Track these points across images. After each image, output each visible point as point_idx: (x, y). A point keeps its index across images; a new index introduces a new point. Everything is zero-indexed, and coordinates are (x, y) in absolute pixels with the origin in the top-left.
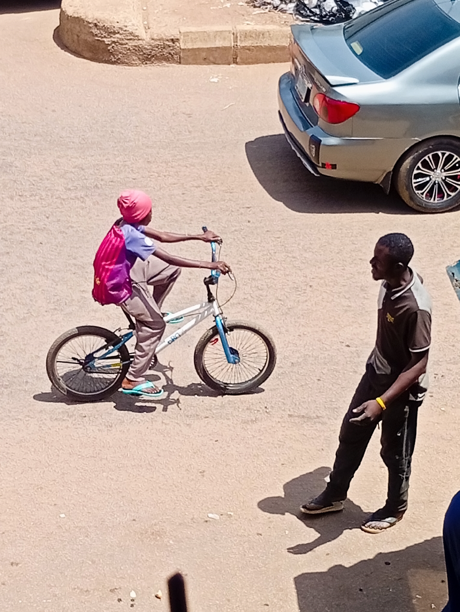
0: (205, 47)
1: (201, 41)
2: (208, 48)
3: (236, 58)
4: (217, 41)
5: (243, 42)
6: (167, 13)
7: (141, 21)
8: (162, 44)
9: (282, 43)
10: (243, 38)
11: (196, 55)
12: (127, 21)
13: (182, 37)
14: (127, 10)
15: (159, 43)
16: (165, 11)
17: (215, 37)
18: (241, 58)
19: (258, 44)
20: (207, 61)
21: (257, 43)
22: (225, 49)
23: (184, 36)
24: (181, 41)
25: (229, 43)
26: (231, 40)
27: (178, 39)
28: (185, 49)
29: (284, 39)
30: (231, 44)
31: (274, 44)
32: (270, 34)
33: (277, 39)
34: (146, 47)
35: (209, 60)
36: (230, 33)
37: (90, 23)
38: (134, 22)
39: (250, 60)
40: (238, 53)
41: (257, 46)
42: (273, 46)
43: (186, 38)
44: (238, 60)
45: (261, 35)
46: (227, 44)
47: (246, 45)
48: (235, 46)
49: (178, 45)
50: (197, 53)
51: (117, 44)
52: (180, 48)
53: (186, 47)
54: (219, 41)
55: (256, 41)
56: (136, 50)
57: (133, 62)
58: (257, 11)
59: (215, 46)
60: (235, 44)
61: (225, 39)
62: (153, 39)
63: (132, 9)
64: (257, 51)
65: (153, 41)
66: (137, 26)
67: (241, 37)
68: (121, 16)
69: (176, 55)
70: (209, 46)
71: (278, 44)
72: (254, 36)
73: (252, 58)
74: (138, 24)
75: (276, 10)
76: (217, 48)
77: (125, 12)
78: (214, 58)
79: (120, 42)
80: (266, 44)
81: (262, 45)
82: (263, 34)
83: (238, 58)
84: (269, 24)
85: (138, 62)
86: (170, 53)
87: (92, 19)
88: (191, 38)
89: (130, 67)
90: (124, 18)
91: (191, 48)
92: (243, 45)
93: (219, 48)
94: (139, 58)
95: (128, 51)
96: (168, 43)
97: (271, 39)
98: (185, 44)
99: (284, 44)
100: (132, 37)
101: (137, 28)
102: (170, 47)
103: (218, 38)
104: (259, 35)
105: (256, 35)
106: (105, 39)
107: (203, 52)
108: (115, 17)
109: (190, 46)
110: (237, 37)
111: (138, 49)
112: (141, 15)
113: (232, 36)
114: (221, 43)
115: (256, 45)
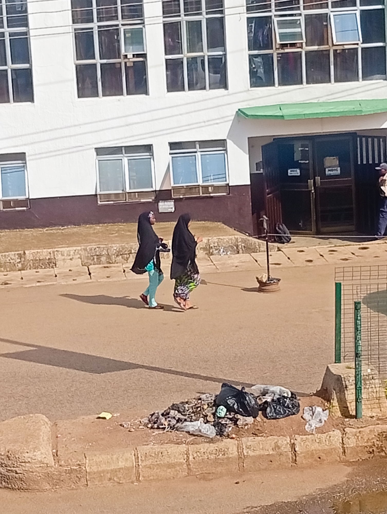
0: (108, 469)
1: (105, 464)
2: (112, 470)
3: (139, 477)
4: (120, 462)
5: (144, 462)
6: (74, 440)
7: (50, 449)
8: (69, 469)
9: (180, 459)
10: (143, 459)
11: (101, 476)
12: (36, 451)
13: (87, 461)
14: (37, 442)
15: (67, 469)
16: (73, 439)
17: (117, 459)
18: (143, 477)
19: (158, 463)
20: (112, 481)
21: (156, 461)
22: (127, 469)
23: (89, 460)
24: (87, 465)
25: (131, 463)
26: (133, 461)
27: (84, 463)
28: (91, 472)
29: (181, 456)
30: (133, 464)
31: (173, 460)
32: (168, 452)
33: (175, 456)
34: (55, 473)
35: (114, 480)
36: (131, 454)
37: (2, 455)
38: (43, 451)
39: (152, 478)
40: (140, 471)
41: (158, 464)
42: (171, 463)
43: (92, 461)
44: (140, 478)
45: (160, 453)
46: (129, 464)
47: (147, 463)
48: (137, 466)
49: (84, 469)
50: (102, 475)
51: (28, 472)
52: (87, 472)
53: (91, 470)
54: (122, 462)
55: (156, 460)
56: (46, 476)
57: (45, 488)
58: (157, 432)
59: (119, 467)
60: (137, 464)
61: (127, 460)
62: (60, 466)
63: (41, 440)
64: (157, 469)
65: (61, 467)
66: (46, 454)
67: (141, 457)
68: (31, 447)
69: (83, 477)
70: (113, 468)
71: (176, 461)
72: (153, 455)
73: (153, 476)
74: (47, 453)
75: (173, 429)
76: (120, 469)
77: (35, 443)
78: (118, 478)
79: (31, 470)
80: (166, 462)
81: (162, 462)
82: (162, 453)
83: (141, 476)
84: (167, 443)
85: (48, 487)
86: (77, 477)
87: (4, 452)
88: (96, 461)
89: (42, 493)
90: (33, 448)
91: (96, 471)
92: (145, 464)
93: (122, 468)
94: (49, 484)
95: (39, 478)
96: (75, 468)
97: (169, 457)
98: (90, 468)
99: (181, 461)
100: (42, 465)
101: (45, 456)
102: (77, 471)
103: (121, 459)
104: (158, 454)
105: (155, 454)
106: (17, 469)
107: (108, 473)
108: (25, 448)
109: (95, 469)
110: (138, 457)
111: (48, 476)
112: (51, 445)
113: (134, 457)
114: (124, 463)
115: (156, 463)
